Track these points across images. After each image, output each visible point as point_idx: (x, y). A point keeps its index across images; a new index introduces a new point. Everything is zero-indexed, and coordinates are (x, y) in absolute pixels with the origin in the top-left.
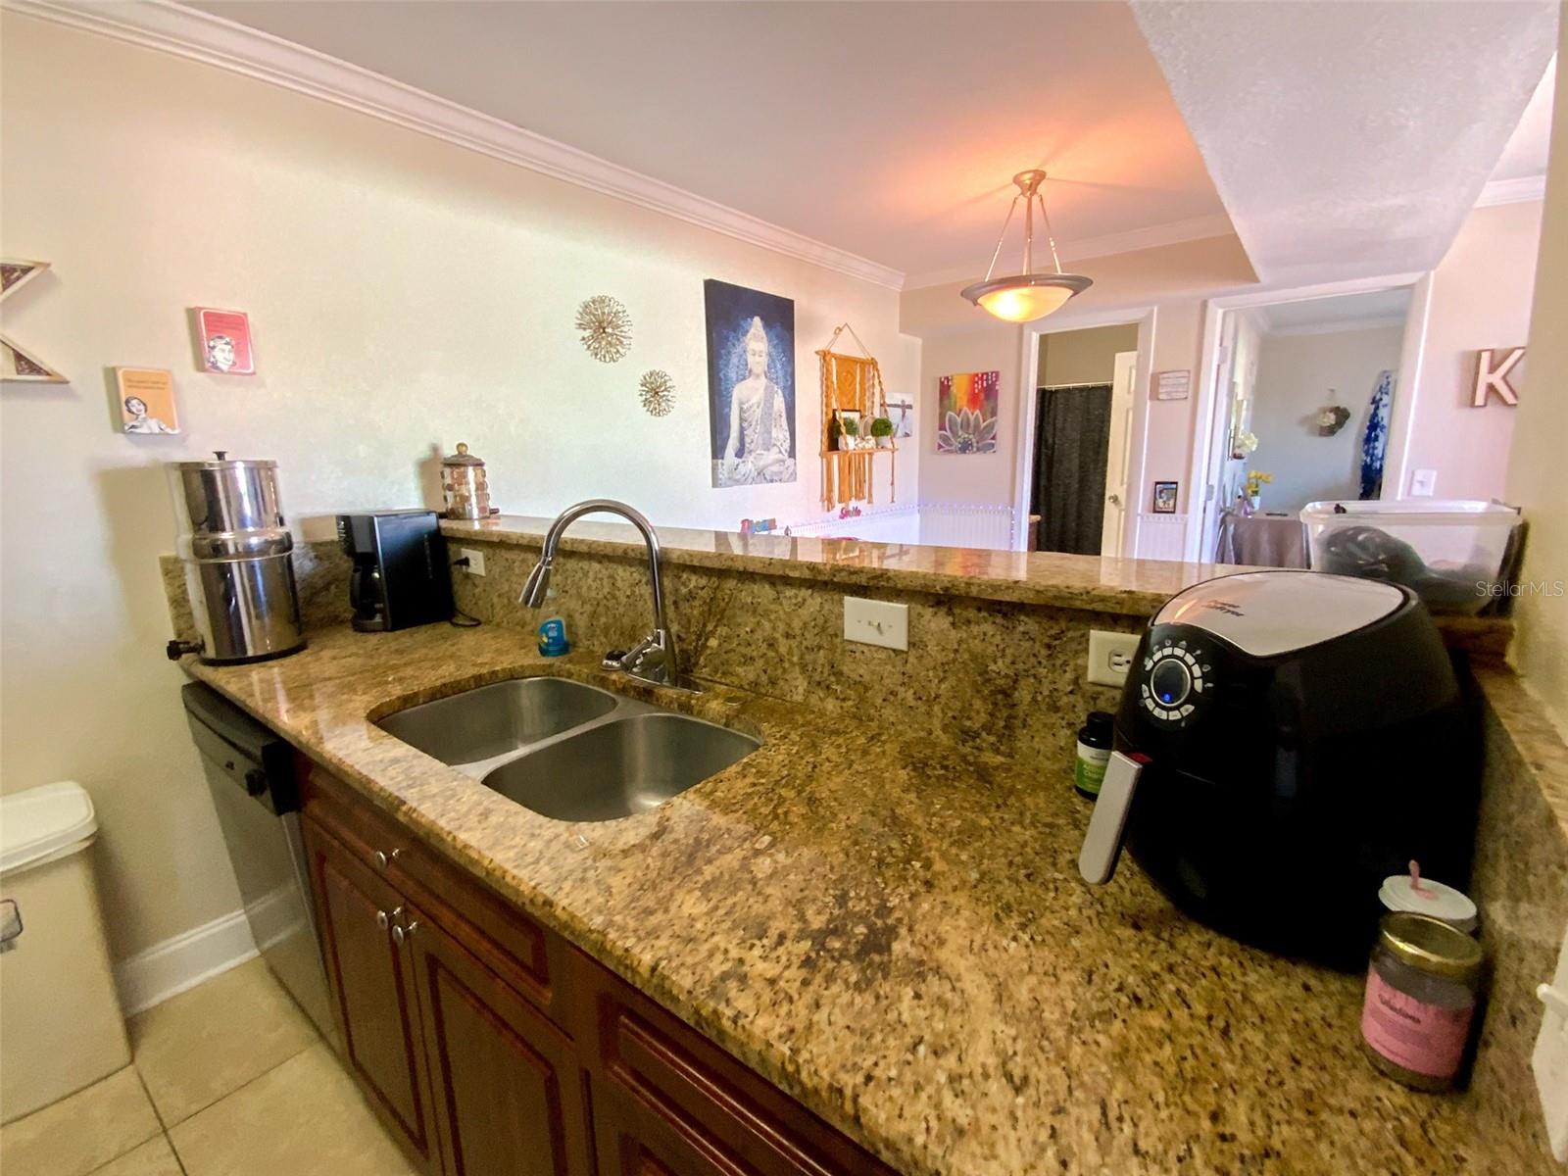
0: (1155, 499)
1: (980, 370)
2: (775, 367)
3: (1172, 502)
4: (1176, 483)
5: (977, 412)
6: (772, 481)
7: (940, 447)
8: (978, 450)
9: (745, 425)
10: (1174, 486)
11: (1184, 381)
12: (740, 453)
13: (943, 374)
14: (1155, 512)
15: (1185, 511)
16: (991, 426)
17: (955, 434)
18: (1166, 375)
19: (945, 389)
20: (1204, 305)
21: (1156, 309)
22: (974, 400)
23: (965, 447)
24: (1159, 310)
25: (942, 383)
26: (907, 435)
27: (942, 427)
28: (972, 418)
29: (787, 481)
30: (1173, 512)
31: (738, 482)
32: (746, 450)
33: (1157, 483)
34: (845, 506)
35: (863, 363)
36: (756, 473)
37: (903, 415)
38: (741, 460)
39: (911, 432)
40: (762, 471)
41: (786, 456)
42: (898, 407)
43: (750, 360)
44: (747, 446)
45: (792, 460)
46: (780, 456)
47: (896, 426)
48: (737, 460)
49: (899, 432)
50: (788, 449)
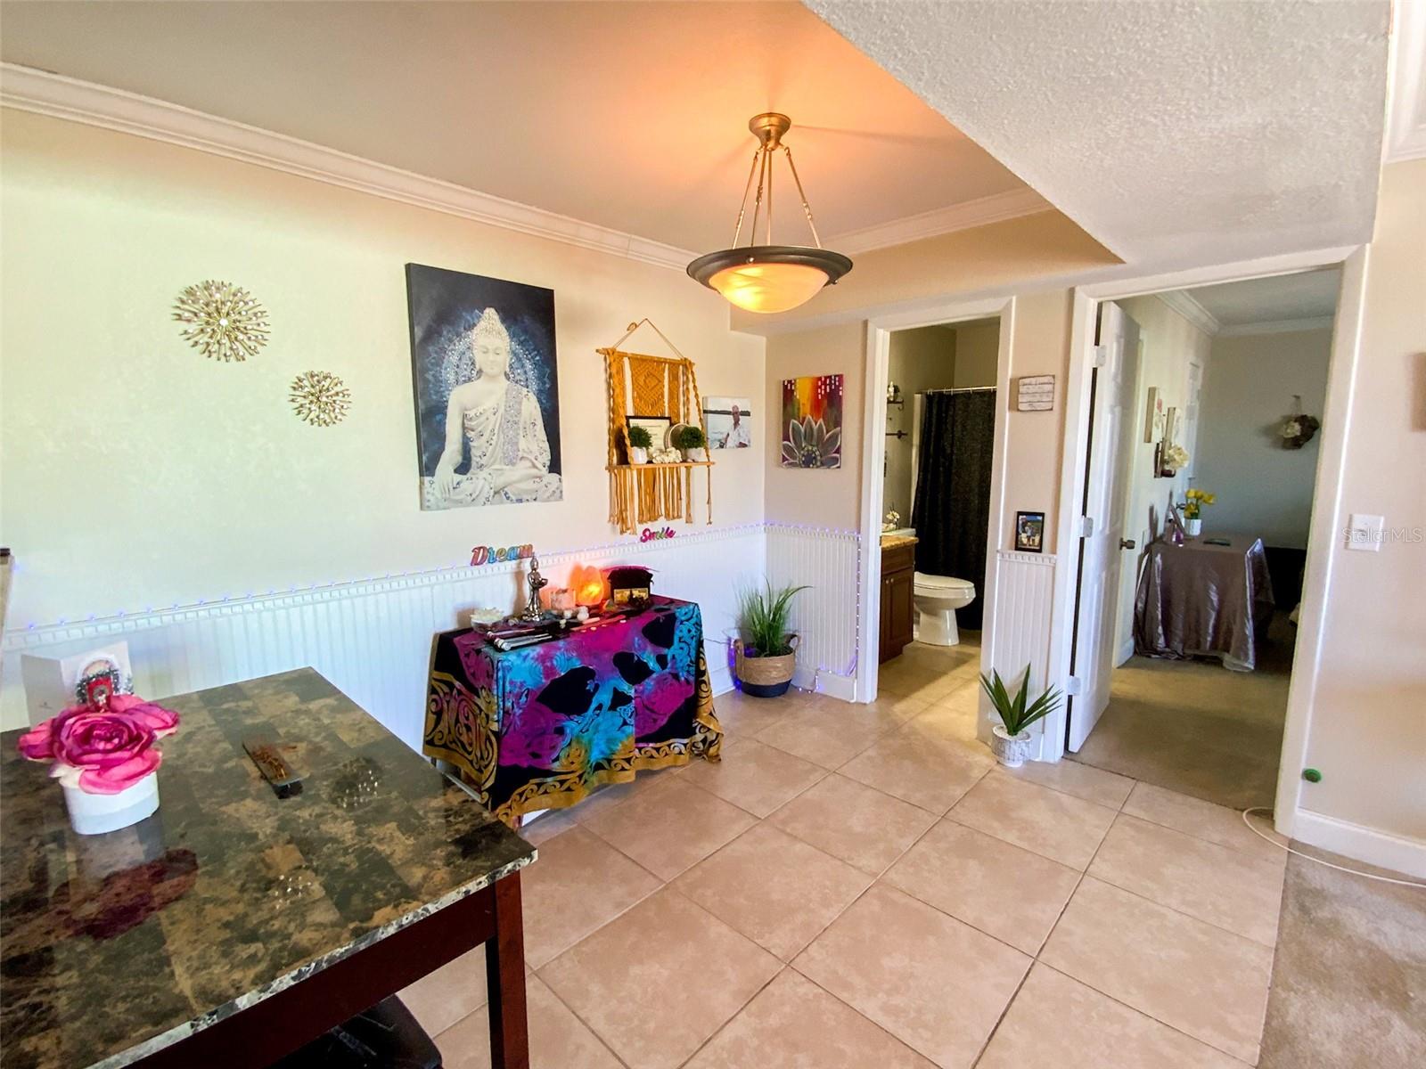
0: (1018, 534)
1: (822, 374)
2: (523, 366)
3: (1037, 539)
4: (1042, 515)
5: (821, 421)
6: (520, 501)
7: (784, 459)
8: (822, 464)
9: (471, 434)
10: (1040, 518)
11: (1049, 387)
12: (464, 468)
13: (787, 377)
14: (1017, 548)
15: (1054, 552)
16: (835, 438)
17: (799, 447)
18: (1027, 381)
19: (788, 392)
20: (1072, 292)
21: (1014, 298)
22: (817, 406)
23: (808, 462)
24: (1017, 299)
25: (785, 387)
26: (742, 445)
27: (786, 438)
28: (815, 427)
29: (548, 500)
30: (1040, 551)
31: (460, 503)
32: (474, 464)
33: (1020, 513)
34: (648, 525)
35: (673, 365)
36: (492, 492)
37: (736, 423)
38: (464, 477)
39: (749, 442)
40: (503, 489)
41: (545, 471)
42: (728, 413)
43: (480, 359)
44: (475, 460)
45: (555, 475)
46: (534, 471)
47: (725, 436)
48: (458, 477)
49: (730, 443)
50: (548, 463)
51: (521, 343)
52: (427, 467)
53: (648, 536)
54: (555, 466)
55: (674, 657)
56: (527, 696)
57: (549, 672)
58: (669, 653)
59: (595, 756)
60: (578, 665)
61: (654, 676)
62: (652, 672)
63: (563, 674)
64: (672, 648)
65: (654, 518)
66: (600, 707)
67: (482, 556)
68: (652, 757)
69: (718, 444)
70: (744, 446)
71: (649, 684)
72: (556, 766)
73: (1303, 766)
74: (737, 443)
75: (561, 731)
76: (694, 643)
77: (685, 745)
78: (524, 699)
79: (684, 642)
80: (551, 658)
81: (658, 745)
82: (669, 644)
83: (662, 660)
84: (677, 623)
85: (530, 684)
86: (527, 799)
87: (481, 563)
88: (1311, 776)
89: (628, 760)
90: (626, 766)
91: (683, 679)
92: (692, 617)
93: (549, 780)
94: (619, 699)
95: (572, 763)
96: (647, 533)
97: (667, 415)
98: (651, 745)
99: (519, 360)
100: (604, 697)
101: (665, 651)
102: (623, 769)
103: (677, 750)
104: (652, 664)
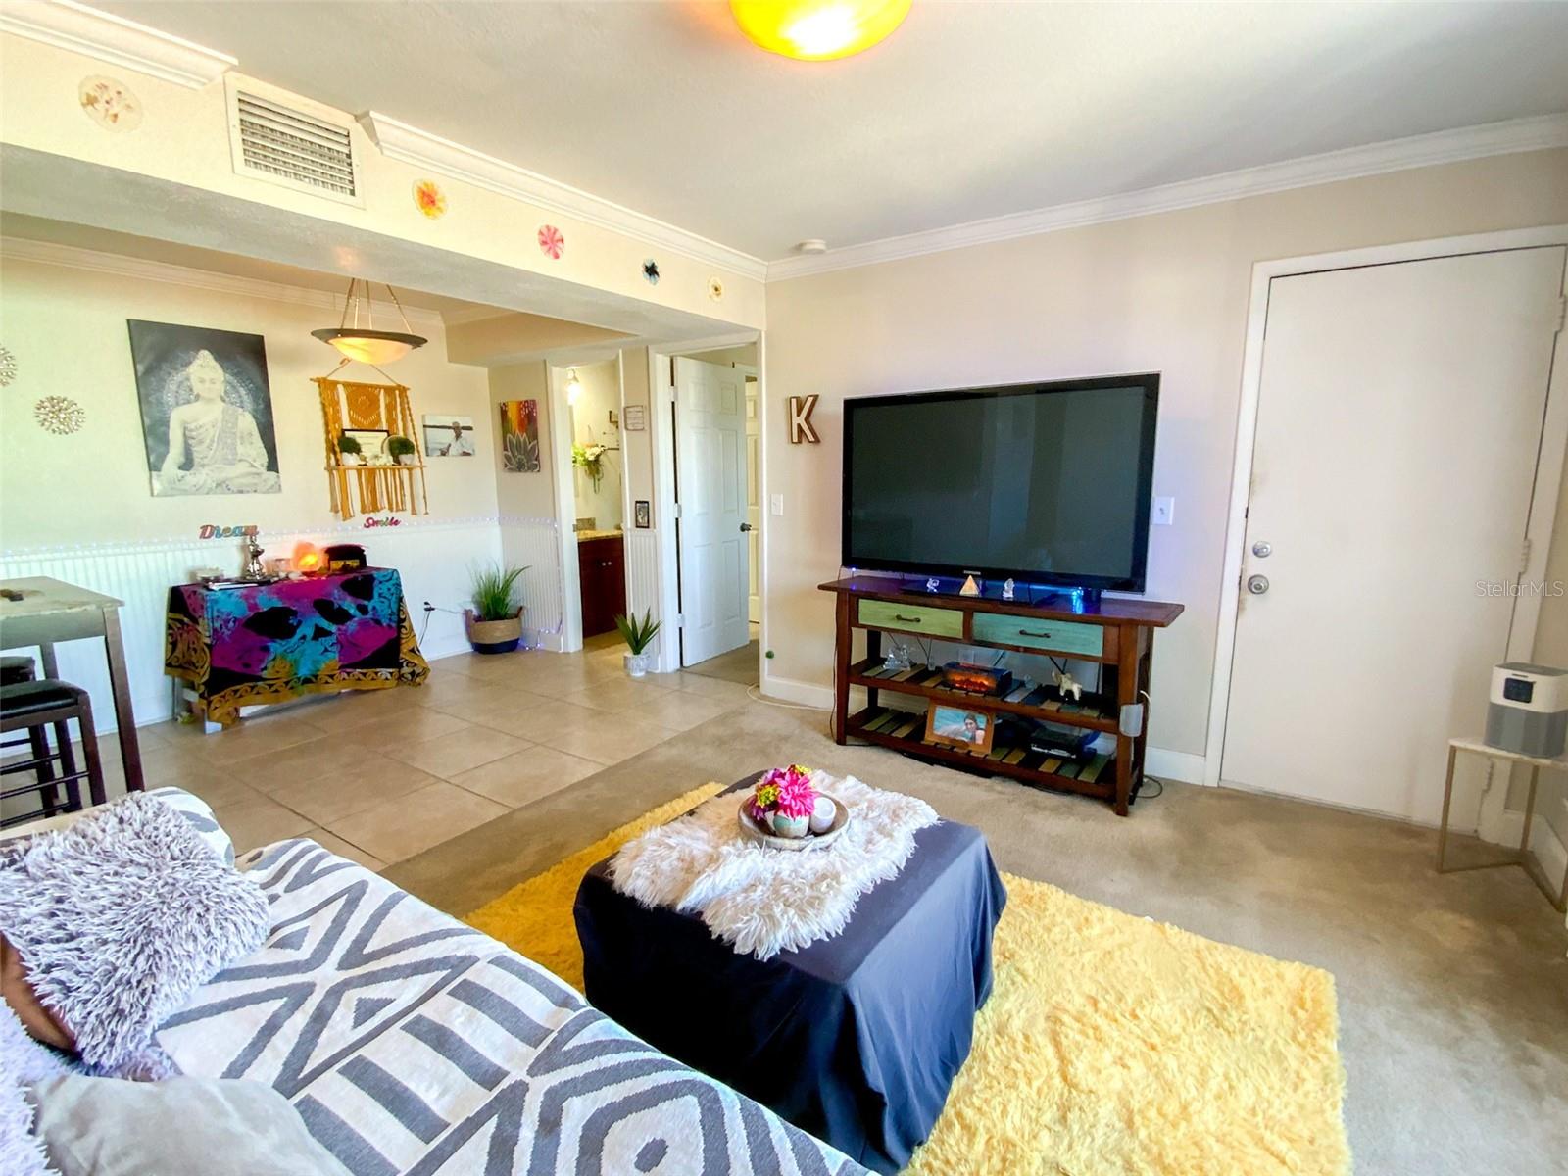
0: (637, 517)
1: (524, 398)
2: (238, 392)
3: (646, 519)
4: (647, 502)
5: (525, 435)
6: (241, 492)
7: (506, 466)
8: (529, 469)
9: (191, 442)
10: (646, 505)
11: (640, 414)
12: (187, 464)
13: (502, 401)
14: (637, 527)
15: (654, 528)
16: (533, 448)
17: (515, 456)
18: (631, 409)
19: (504, 413)
20: (647, 348)
21: (621, 351)
22: (522, 425)
23: (520, 468)
25: (501, 408)
26: (465, 454)
27: (505, 449)
28: (522, 440)
29: (267, 492)
30: (648, 527)
31: (185, 492)
32: (196, 463)
33: (637, 502)
34: (372, 515)
35: (389, 391)
36: (214, 485)
37: (458, 436)
38: (188, 473)
39: (474, 450)
40: (224, 482)
41: (263, 470)
42: (449, 428)
43: (197, 388)
44: (197, 460)
45: (274, 474)
46: (254, 470)
47: (446, 446)
48: (182, 473)
49: (452, 451)
50: (266, 464)
51: (235, 375)
52: (154, 467)
53: (371, 524)
54: (273, 465)
55: (374, 608)
56: (234, 622)
57: (253, 607)
58: (370, 605)
59: (304, 672)
60: (280, 604)
61: (356, 619)
62: (354, 617)
63: (265, 609)
64: (373, 601)
65: (376, 509)
66: (304, 637)
67: (208, 532)
68: (359, 679)
69: (439, 453)
70: (469, 454)
71: (351, 626)
72: (264, 674)
73: (767, 650)
74: (460, 452)
75: (267, 650)
76: (394, 599)
77: (391, 674)
78: (231, 624)
79: (385, 597)
80: (254, 598)
81: (364, 671)
82: (370, 597)
83: (363, 610)
84: (376, 582)
85: (237, 614)
86: (241, 696)
87: (209, 537)
88: (770, 655)
89: (332, 677)
90: (330, 680)
91: (385, 624)
92: (391, 579)
93: (260, 683)
94: (320, 633)
95: (278, 672)
96: (371, 522)
97: (385, 429)
98: (358, 670)
99: (234, 387)
100: (307, 630)
101: (366, 603)
102: (327, 683)
103: (384, 677)
104: (352, 611)
